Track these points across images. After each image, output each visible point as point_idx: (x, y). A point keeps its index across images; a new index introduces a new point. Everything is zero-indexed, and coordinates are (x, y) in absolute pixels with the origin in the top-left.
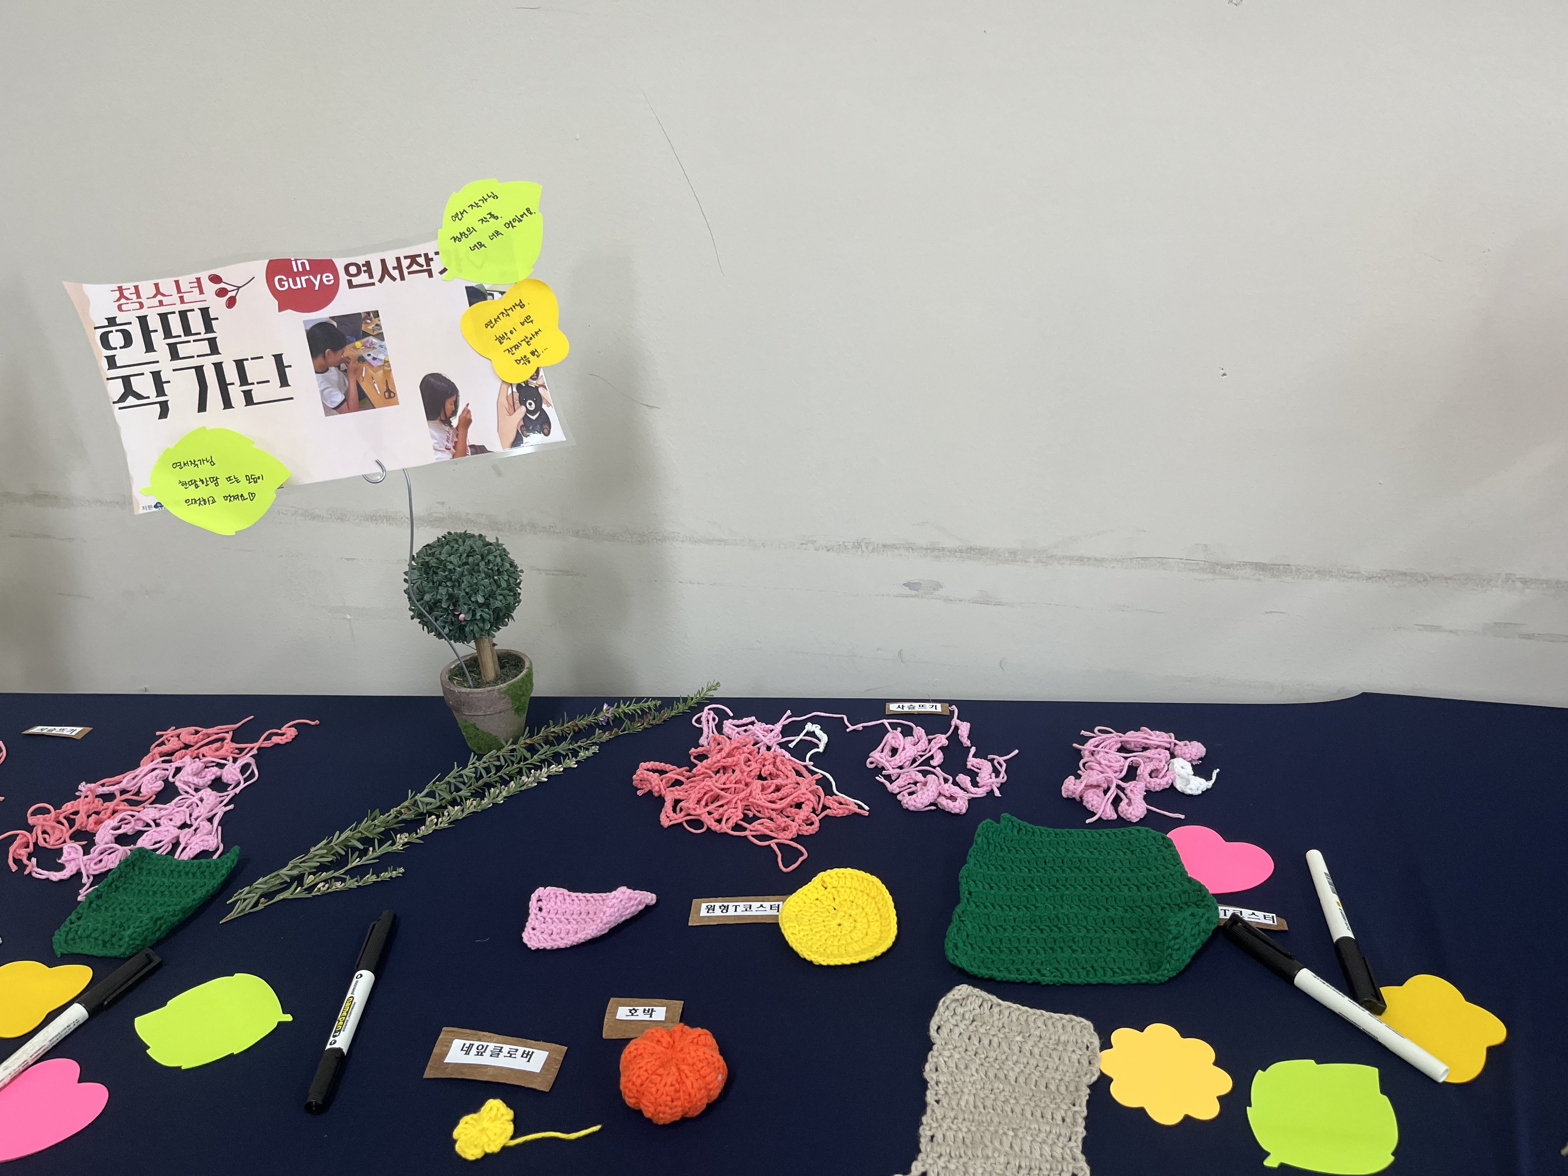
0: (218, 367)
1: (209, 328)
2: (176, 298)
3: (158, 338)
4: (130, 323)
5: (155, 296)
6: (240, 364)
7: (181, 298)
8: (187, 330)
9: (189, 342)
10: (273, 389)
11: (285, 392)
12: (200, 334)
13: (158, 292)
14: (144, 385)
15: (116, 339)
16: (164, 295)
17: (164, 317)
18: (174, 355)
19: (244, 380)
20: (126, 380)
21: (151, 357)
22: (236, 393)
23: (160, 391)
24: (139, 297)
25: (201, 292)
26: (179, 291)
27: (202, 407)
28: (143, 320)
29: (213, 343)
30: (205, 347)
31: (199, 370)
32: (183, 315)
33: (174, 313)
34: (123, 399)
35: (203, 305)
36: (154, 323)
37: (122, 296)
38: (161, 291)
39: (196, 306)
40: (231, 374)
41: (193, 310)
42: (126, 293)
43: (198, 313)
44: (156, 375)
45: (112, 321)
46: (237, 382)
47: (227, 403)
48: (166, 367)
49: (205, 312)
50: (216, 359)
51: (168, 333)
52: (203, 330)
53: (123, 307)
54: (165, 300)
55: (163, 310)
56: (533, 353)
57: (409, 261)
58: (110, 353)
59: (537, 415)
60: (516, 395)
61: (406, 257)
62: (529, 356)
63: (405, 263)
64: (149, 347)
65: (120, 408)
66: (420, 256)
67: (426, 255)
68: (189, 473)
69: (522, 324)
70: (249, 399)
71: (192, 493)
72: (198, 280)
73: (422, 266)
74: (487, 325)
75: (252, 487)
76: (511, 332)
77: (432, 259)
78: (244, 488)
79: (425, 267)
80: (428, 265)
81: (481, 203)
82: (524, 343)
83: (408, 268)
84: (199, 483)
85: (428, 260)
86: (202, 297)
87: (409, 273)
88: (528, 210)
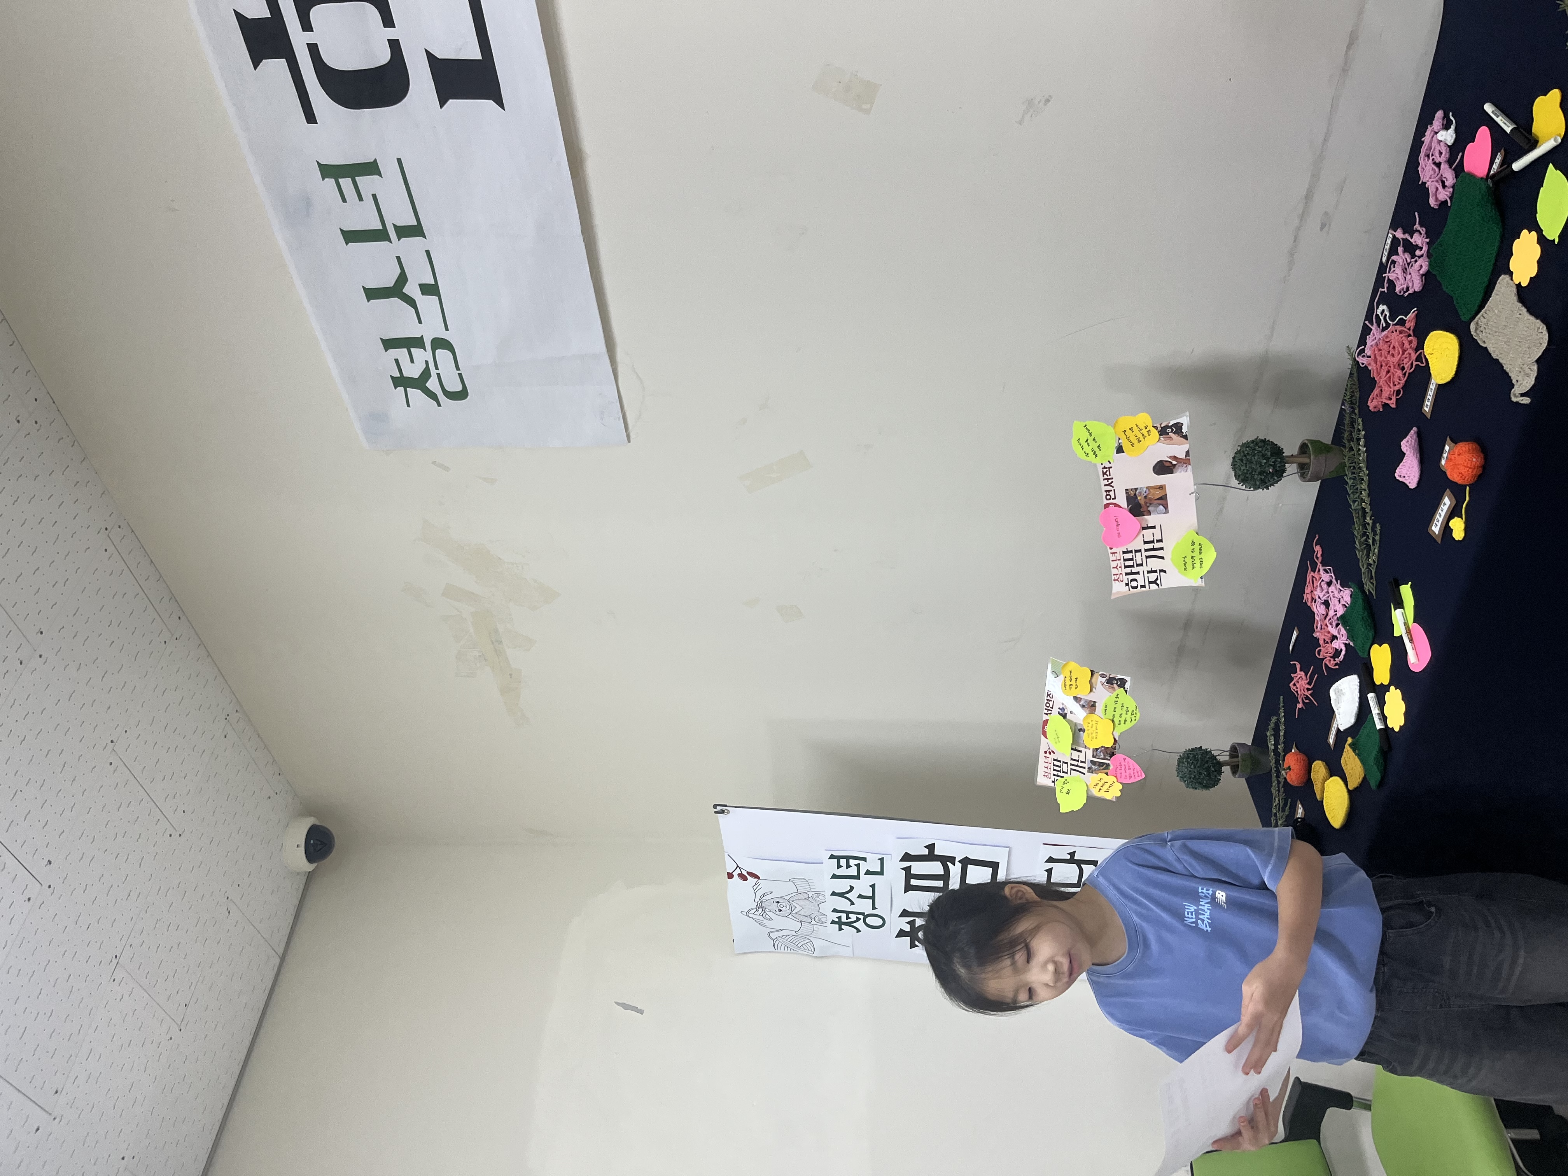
0: (1146, 550)
1: (1131, 552)
2: (1118, 562)
3: (1134, 570)
4: (1128, 579)
5: (1117, 569)
6: (1145, 543)
7: (1118, 560)
8: (1132, 559)
9: (1136, 560)
10: (1157, 531)
11: (1158, 527)
12: (1133, 556)
13: (1116, 567)
14: (1153, 577)
15: (1134, 584)
16: (1117, 566)
17: (1126, 567)
18: (1141, 565)
19: (1153, 542)
20: (1150, 583)
21: (1141, 573)
22: (1157, 545)
23: (1156, 571)
24: (1118, 574)
25: (1116, 553)
26: (1116, 560)
27: (1163, 558)
28: (1127, 574)
29: (1136, 551)
30: (1138, 554)
31: (1147, 557)
32: (1125, 560)
33: (1124, 563)
34: (1158, 585)
35: (1121, 553)
36: (1128, 570)
37: (1117, 580)
38: (1115, 566)
39: (1122, 555)
40: (1150, 546)
41: (1123, 557)
42: (1116, 578)
43: (1124, 555)
44: (1149, 572)
45: (1127, 584)
46: (1153, 544)
47: (1162, 549)
48: (1145, 568)
49: (1124, 552)
50: (1143, 551)
51: (1133, 566)
52: (1131, 554)
53: (1122, 580)
54: (1119, 565)
55: (1123, 567)
56: (1146, 428)
57: (1105, 475)
58: (1139, 587)
59: (1174, 428)
60: (1164, 436)
61: (1103, 477)
62: (1147, 430)
63: (1106, 477)
64: (1138, 573)
65: (1161, 586)
66: (1103, 471)
67: (1103, 468)
68: (1189, 565)
69: (1133, 432)
70: (1161, 541)
71: (1197, 565)
72: (1111, 553)
73: (1107, 471)
74: (1133, 446)
75: (1197, 544)
76: (1136, 436)
77: (1105, 466)
78: (1197, 547)
79: (1108, 469)
80: (1107, 468)
81: (1081, 446)
82: (1142, 432)
83: (1108, 476)
84: (1193, 563)
85: (1105, 468)
86: (1118, 553)
87: (1110, 476)
88: (1084, 427)
